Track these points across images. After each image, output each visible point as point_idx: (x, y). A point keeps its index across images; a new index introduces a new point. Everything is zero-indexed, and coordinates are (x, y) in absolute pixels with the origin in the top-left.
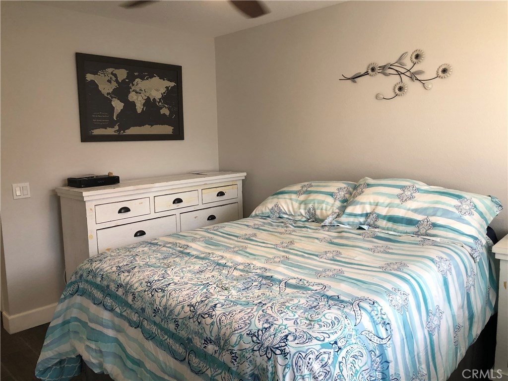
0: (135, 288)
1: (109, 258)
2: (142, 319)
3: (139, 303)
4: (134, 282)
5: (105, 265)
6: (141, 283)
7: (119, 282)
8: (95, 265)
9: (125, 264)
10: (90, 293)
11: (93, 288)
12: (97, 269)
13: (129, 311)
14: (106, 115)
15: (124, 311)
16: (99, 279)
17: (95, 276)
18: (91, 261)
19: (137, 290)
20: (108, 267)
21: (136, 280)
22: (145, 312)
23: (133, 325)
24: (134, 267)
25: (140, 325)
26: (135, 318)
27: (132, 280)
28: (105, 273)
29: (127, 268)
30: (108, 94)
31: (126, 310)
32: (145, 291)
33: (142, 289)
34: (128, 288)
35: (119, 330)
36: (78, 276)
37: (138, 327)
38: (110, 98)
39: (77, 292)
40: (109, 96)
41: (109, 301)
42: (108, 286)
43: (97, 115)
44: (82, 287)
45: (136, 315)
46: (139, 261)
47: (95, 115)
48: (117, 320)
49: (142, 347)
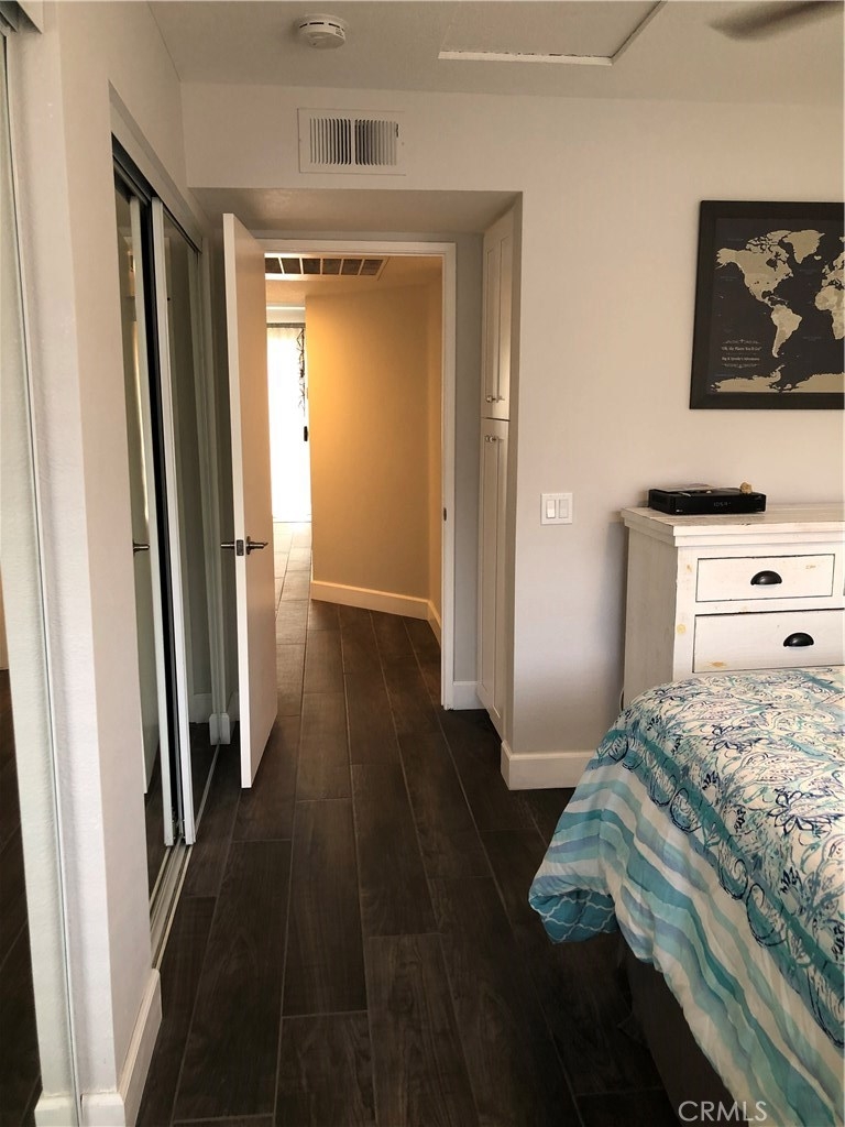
0: (746, 797)
1: (702, 697)
2: (751, 882)
3: (750, 838)
4: (746, 780)
5: (689, 715)
6: (763, 791)
7: (713, 768)
8: (669, 709)
9: (736, 724)
10: (648, 770)
11: (655, 763)
12: (669, 719)
13: (725, 849)
14: (755, 345)
15: (713, 844)
16: (670, 745)
17: (663, 734)
18: (663, 695)
19: (750, 805)
20: (694, 720)
21: (754, 776)
22: (761, 867)
23: (729, 887)
24: (755, 737)
25: (745, 896)
26: (736, 871)
27: (742, 773)
28: (685, 735)
29: (737, 737)
30: (765, 294)
31: (717, 843)
32: (769, 814)
33: (764, 805)
34: (730, 790)
35: (697, 884)
36: (631, 721)
37: (741, 897)
38: (769, 303)
39: (622, 757)
40: (766, 301)
41: (683, 806)
42: (686, 769)
43: (734, 346)
44: (634, 749)
45: (740, 866)
46: (772, 726)
47: (728, 345)
48: (695, 859)
49: (744, 951)
